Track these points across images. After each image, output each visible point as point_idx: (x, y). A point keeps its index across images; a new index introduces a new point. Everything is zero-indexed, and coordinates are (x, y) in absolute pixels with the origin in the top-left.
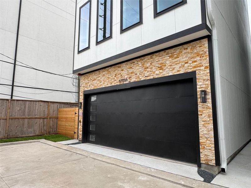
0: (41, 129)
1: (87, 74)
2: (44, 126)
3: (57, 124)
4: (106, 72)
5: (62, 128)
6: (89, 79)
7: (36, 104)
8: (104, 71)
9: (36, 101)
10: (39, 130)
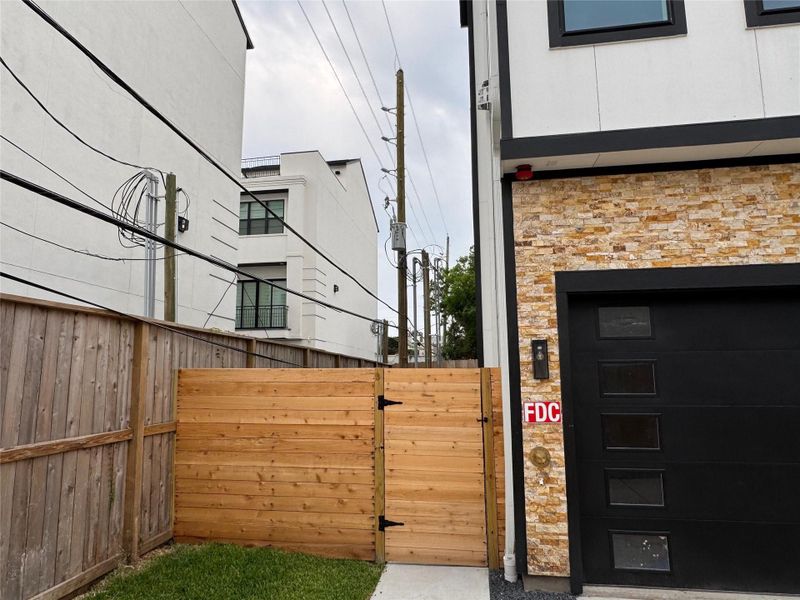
0: (97, 526)
1: (588, 181)
2: (112, 500)
3: (169, 471)
4: (769, 186)
5: (224, 500)
6: (610, 209)
7: (75, 338)
8: (751, 181)
9: (75, 313)
10: (86, 542)
